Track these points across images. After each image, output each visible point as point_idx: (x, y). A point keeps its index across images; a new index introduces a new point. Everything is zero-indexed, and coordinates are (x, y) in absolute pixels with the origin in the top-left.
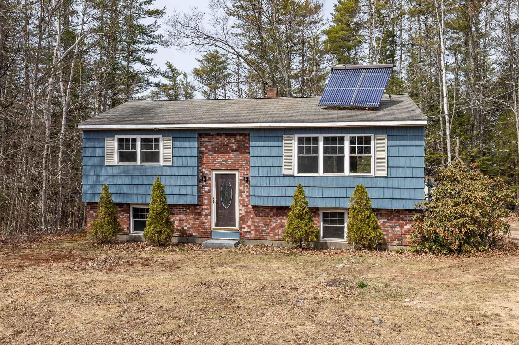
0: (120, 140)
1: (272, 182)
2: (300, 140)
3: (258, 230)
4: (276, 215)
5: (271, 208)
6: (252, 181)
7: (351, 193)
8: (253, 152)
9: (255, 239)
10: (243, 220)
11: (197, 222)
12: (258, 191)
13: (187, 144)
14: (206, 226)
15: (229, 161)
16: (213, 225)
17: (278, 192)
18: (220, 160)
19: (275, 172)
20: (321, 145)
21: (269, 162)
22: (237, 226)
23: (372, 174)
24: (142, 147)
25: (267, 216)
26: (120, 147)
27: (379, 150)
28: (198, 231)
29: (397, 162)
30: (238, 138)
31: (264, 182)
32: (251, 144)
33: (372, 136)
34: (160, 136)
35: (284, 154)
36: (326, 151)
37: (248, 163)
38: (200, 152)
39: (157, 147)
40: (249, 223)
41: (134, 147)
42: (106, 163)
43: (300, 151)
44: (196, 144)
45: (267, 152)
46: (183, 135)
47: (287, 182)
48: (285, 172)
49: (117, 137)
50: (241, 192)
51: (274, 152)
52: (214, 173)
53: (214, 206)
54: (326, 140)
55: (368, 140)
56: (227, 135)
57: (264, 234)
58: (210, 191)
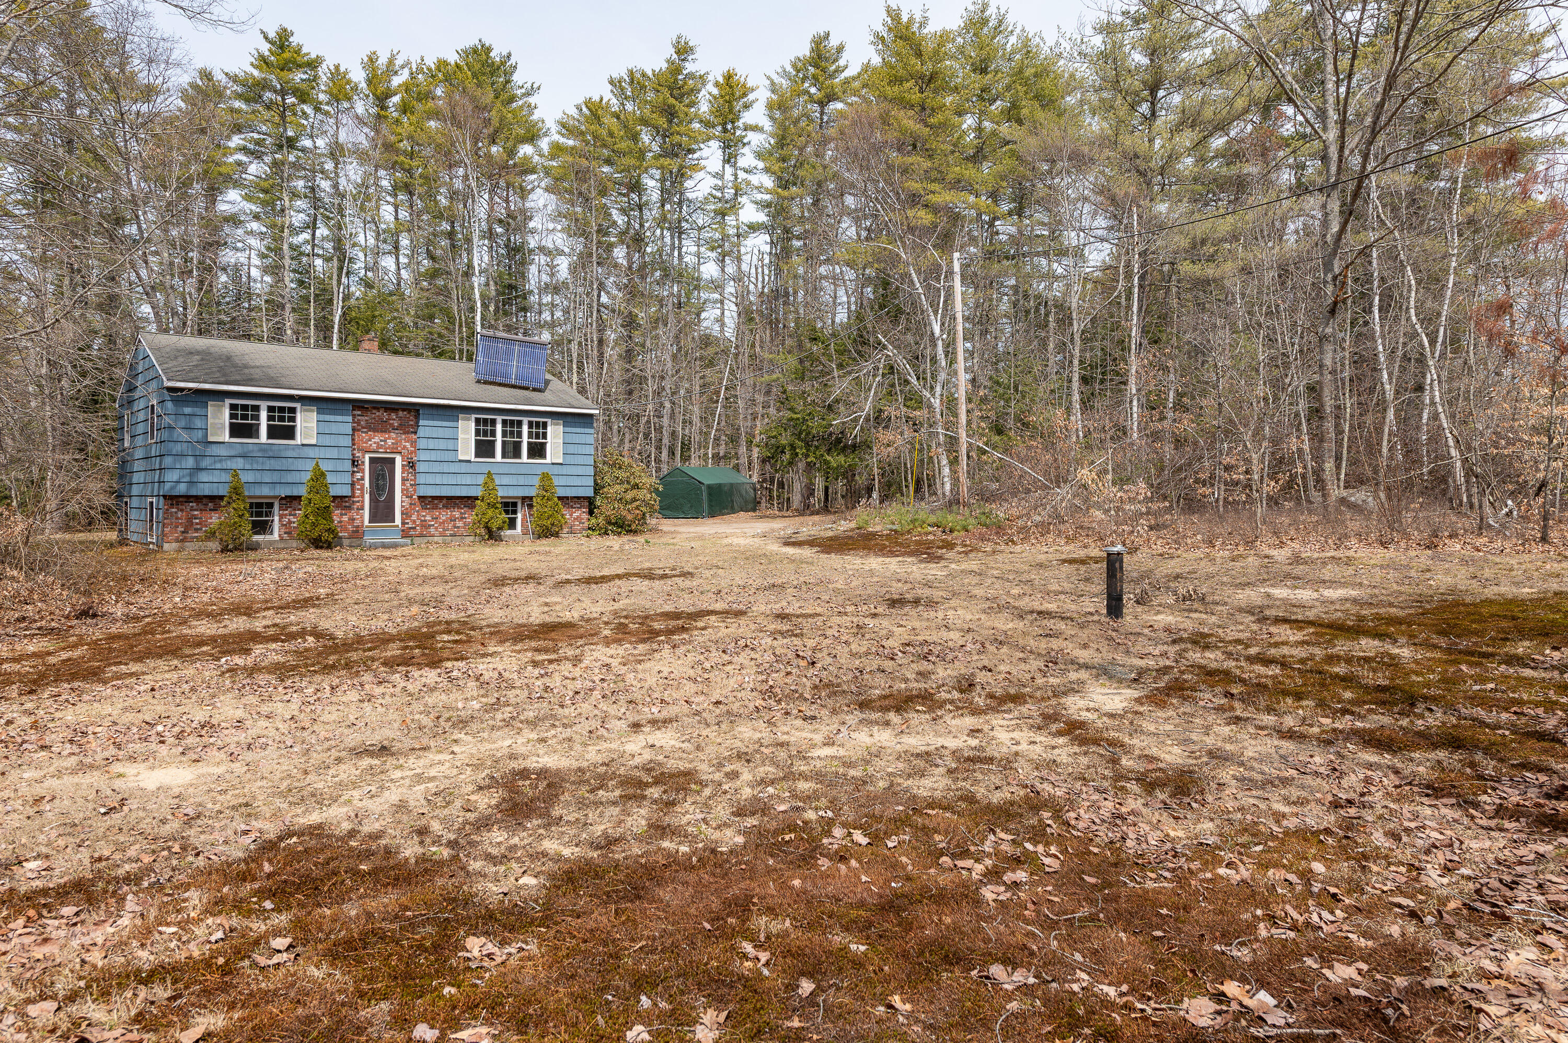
0: (233, 407)
1: (446, 468)
2: (478, 421)
3: (425, 525)
4: (446, 507)
5: (440, 498)
6: (421, 467)
7: (536, 481)
8: (422, 432)
9: (421, 535)
10: (405, 514)
11: (345, 518)
12: (430, 479)
13: (339, 418)
14: (357, 523)
15: (390, 442)
16: (366, 523)
17: (452, 480)
18: (376, 439)
19: (449, 456)
20: (499, 428)
21: (442, 444)
22: (398, 521)
23: (548, 460)
24: (270, 418)
25: (435, 507)
26: (232, 416)
27: (555, 436)
28: (346, 530)
29: (571, 449)
30: (401, 413)
31: (437, 468)
32: (421, 422)
33: (549, 421)
34: (298, 406)
35: (461, 436)
36: (504, 434)
37: (414, 443)
38: (354, 430)
39: (293, 419)
40: (414, 517)
41: (257, 418)
42: (210, 439)
43: (478, 433)
44: (350, 419)
45: (440, 433)
46: (331, 406)
47: (464, 468)
48: (461, 457)
49: (228, 402)
50: (404, 480)
51: (448, 433)
52: (367, 456)
53: (367, 497)
54: (504, 422)
55: (545, 425)
56: (386, 410)
57: (432, 530)
58: (363, 479)
